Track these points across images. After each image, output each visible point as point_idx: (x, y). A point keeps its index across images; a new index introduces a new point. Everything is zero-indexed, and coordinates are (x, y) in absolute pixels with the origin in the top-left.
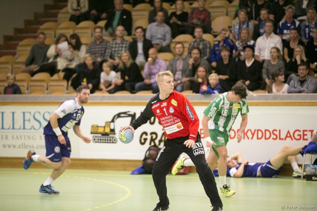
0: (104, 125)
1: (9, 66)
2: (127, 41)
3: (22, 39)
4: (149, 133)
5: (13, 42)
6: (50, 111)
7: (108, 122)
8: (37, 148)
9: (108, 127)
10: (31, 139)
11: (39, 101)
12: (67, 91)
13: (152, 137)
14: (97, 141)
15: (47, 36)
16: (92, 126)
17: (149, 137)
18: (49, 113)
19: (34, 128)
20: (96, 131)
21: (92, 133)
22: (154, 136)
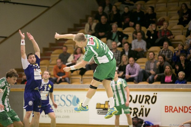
0: (104, 103)
1: (46, 67)
2: (119, 51)
3: (54, 50)
4: (132, 109)
5: (49, 52)
6: (71, 94)
7: (107, 101)
8: (63, 118)
9: (106, 104)
10: (59, 112)
11: (64, 88)
12: (81, 82)
13: (134, 111)
14: (100, 113)
15: (68, 48)
16: (97, 104)
17: (133, 111)
18: (70, 95)
19: (61, 105)
20: (99, 107)
21: (97, 108)
22: (136, 110)
